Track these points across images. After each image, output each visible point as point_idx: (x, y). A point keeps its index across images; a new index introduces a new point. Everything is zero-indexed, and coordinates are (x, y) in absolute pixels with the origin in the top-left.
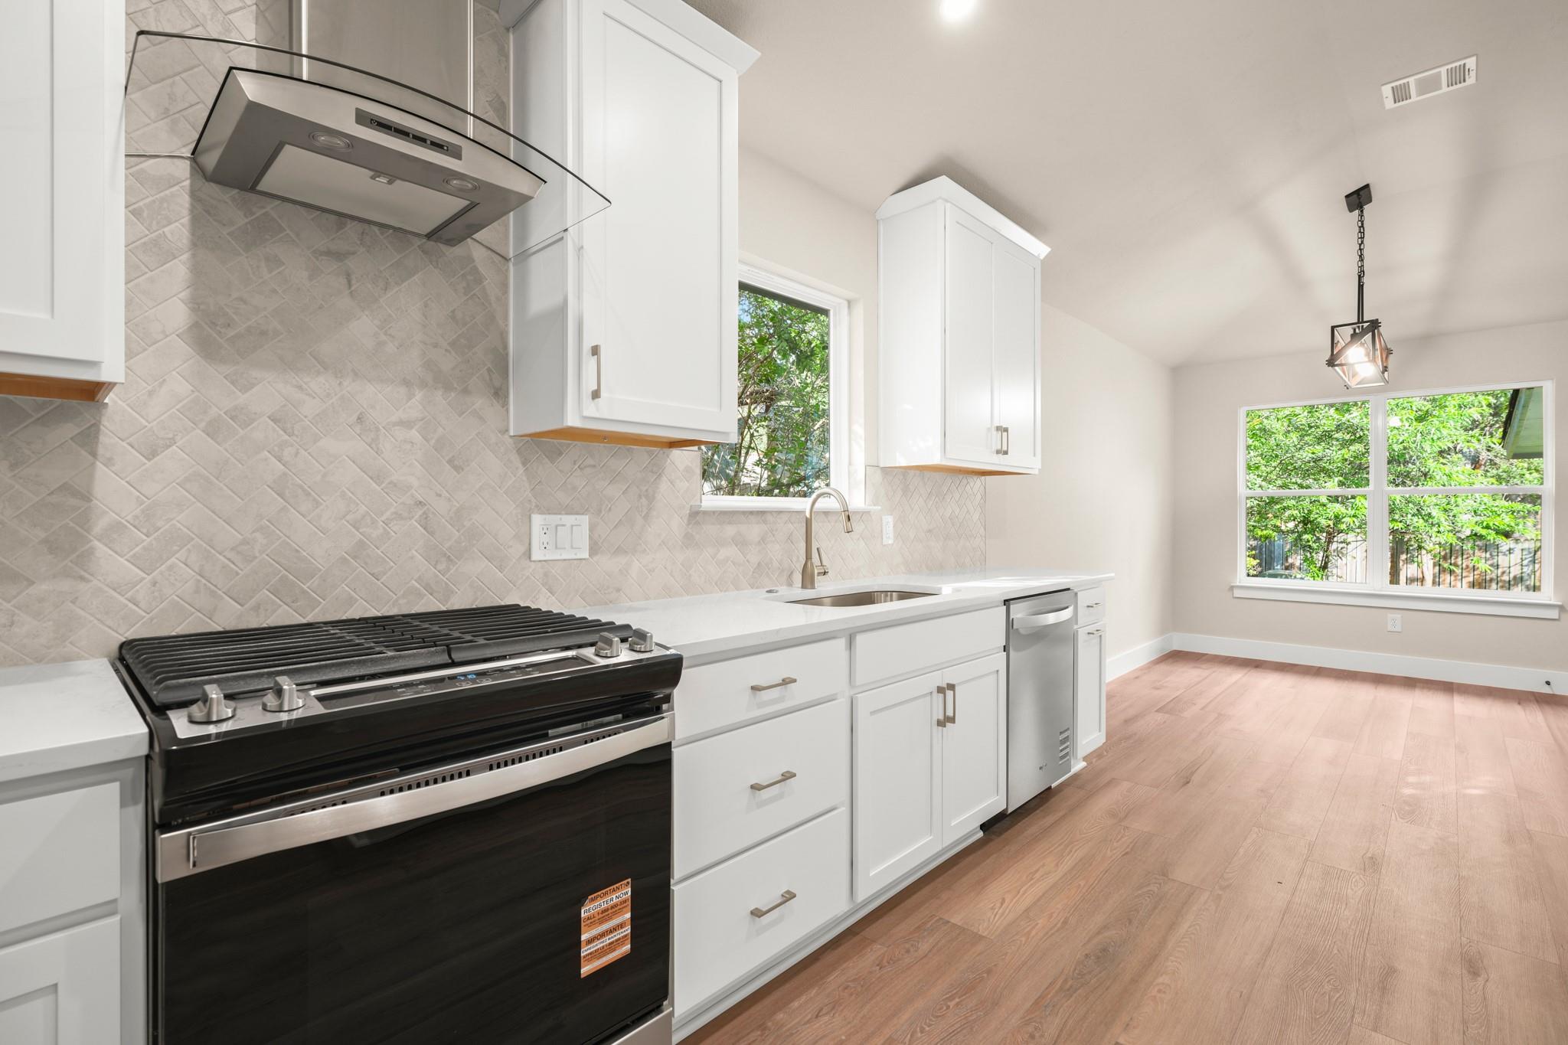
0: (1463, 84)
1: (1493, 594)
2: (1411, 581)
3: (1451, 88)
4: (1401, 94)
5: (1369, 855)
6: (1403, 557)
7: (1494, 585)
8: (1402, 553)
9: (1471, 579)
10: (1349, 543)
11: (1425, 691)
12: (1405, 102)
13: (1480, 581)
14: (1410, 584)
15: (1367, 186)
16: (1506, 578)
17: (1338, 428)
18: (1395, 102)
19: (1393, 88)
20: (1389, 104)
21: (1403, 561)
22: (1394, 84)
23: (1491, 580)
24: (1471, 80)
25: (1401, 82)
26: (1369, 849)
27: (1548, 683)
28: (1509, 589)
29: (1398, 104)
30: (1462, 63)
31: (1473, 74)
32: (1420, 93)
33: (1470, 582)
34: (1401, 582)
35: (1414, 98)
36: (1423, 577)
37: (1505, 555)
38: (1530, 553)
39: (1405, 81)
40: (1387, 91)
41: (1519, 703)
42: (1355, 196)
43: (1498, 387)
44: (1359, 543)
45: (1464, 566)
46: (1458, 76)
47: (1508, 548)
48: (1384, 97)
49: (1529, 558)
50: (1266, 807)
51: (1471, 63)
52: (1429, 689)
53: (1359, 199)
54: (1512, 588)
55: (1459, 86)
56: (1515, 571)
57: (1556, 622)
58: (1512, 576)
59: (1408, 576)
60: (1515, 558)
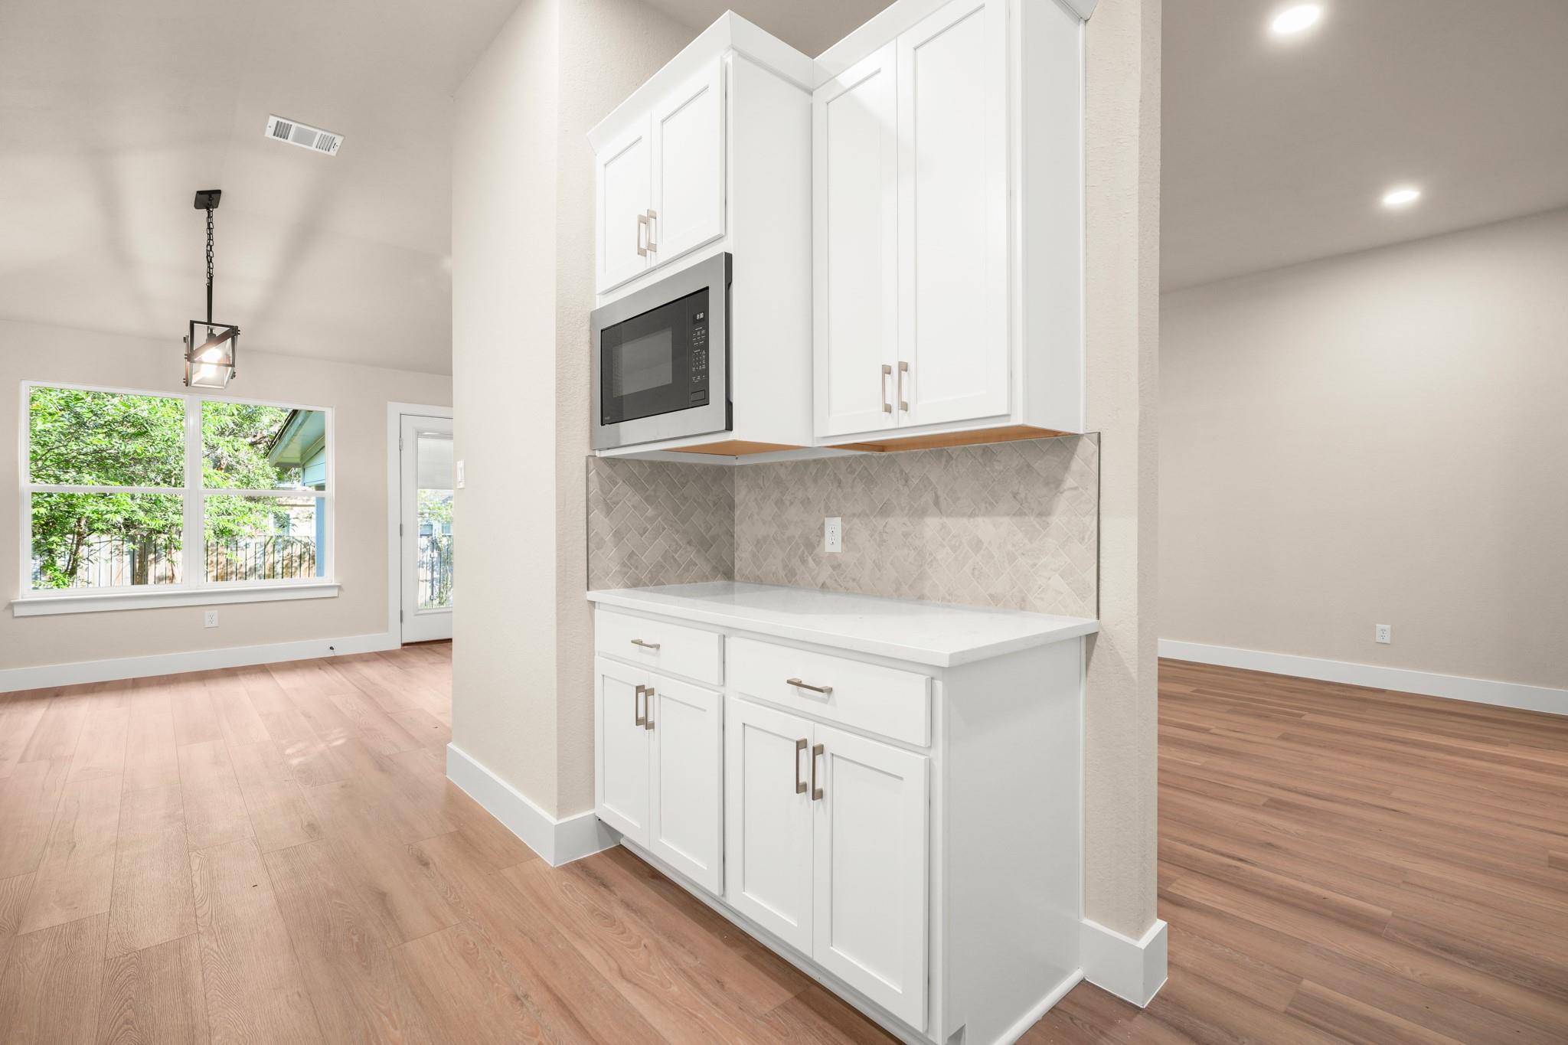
0: (326, 152)
1: (233, 584)
2: (160, 579)
3: (318, 150)
4: (281, 131)
5: (306, 824)
6: (151, 556)
7: (234, 576)
8: (151, 553)
9: (215, 573)
10: (92, 545)
11: (248, 676)
12: (282, 139)
13: (223, 574)
14: (158, 583)
15: (219, 192)
16: (243, 570)
17: (125, 418)
18: (274, 134)
19: (278, 122)
20: (269, 133)
21: (150, 561)
22: (280, 120)
23: (232, 573)
24: (333, 153)
25: (287, 122)
26: (302, 820)
27: (332, 648)
28: (246, 579)
29: (275, 138)
30: (333, 136)
31: (336, 148)
32: (295, 140)
33: (214, 576)
34: (149, 582)
35: (289, 141)
36: (173, 575)
37: (242, 549)
38: (261, 546)
39: (290, 123)
40: (273, 121)
41: (320, 669)
42: (207, 196)
43: (285, 405)
44: (102, 545)
45: (209, 562)
46: (327, 144)
47: (245, 544)
48: (268, 125)
49: (260, 550)
50: (186, 830)
51: (339, 140)
52: (250, 674)
53: (208, 200)
54: (248, 578)
55: (323, 151)
56: (251, 564)
57: (336, 599)
58: (248, 567)
59: (157, 575)
60: (250, 552)
